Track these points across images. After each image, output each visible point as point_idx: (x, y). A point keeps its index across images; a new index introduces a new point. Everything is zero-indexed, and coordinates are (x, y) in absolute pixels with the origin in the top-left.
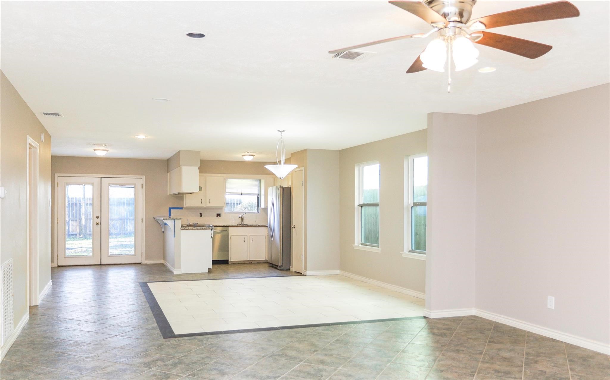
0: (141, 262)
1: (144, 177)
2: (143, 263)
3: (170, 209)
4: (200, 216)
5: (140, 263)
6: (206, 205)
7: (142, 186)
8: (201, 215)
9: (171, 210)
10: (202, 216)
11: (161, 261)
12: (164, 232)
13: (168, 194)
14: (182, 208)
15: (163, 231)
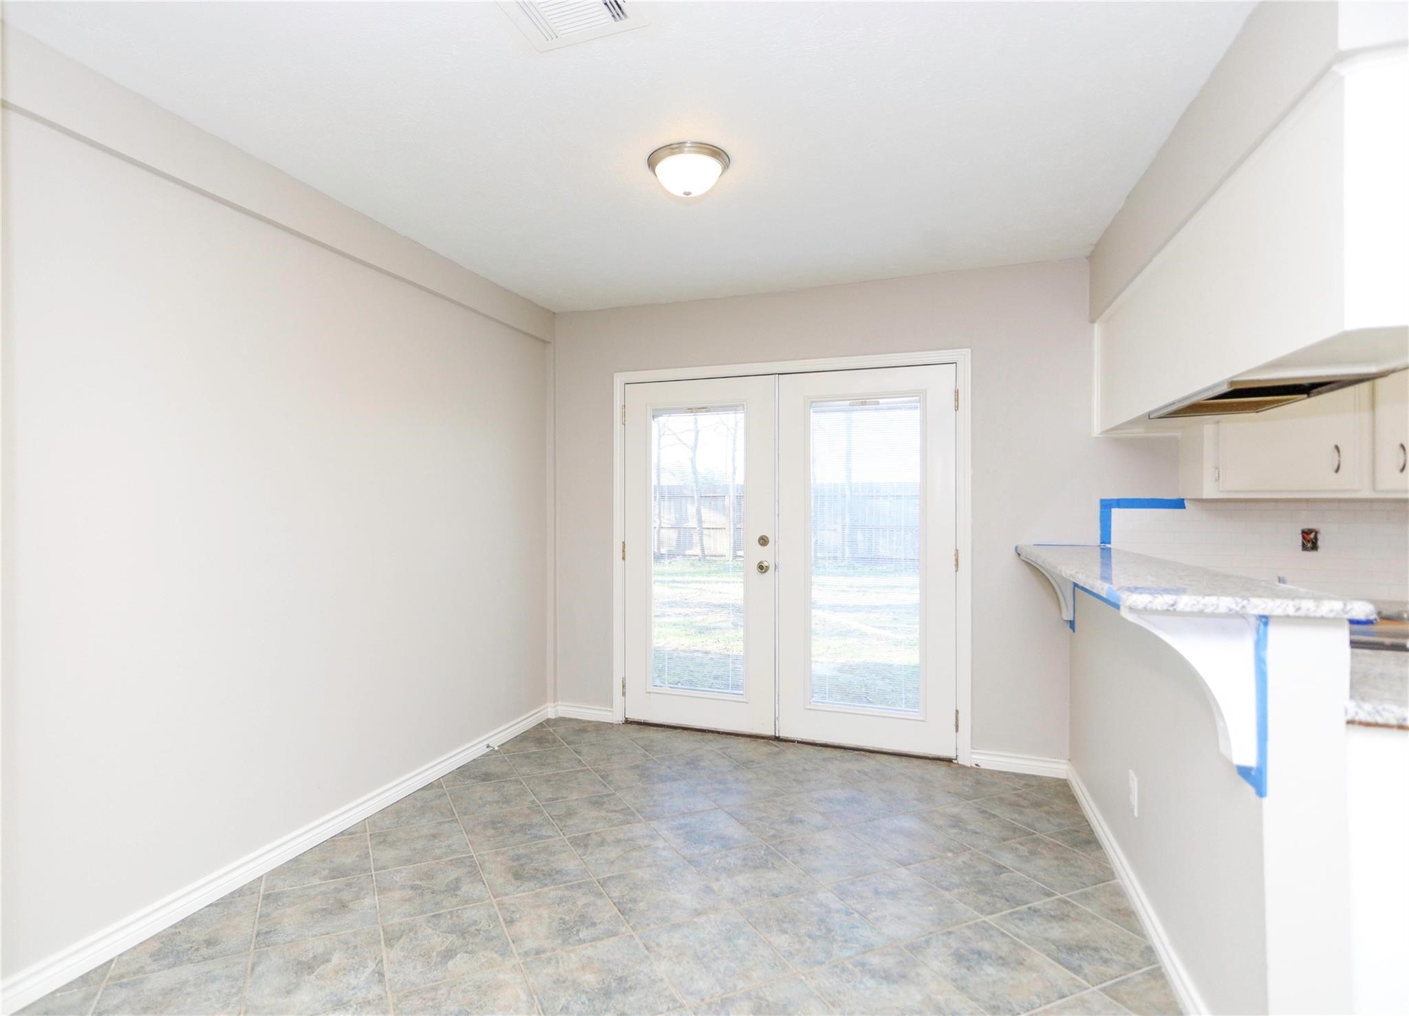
0: (951, 754)
1: (963, 356)
2: (961, 761)
3: (1107, 506)
4: (1304, 548)
5: (949, 761)
6: (1374, 482)
7: (957, 400)
8: (1310, 541)
9: (1114, 510)
10: (1314, 547)
11: (1054, 768)
12: (1072, 624)
13: (1097, 429)
14: (1179, 504)
15: (1068, 616)
